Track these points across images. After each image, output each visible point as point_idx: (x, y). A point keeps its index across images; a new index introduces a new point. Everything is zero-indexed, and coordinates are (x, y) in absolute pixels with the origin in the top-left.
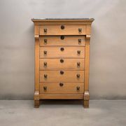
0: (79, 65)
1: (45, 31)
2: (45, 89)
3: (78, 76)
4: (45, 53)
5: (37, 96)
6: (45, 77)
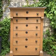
0: (37, 35)
1: (17, 15)
2: (16, 49)
3: (36, 42)
4: (17, 28)
5: (12, 54)
6: (17, 42)
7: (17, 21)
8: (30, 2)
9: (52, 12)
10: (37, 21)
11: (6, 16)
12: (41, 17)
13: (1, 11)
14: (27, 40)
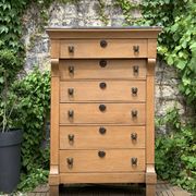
7: (71, 71)
8: (113, 20)
9: (184, 46)
10: (136, 71)
11: (36, 65)
12: (146, 59)
13: (20, 49)
14: (103, 131)
